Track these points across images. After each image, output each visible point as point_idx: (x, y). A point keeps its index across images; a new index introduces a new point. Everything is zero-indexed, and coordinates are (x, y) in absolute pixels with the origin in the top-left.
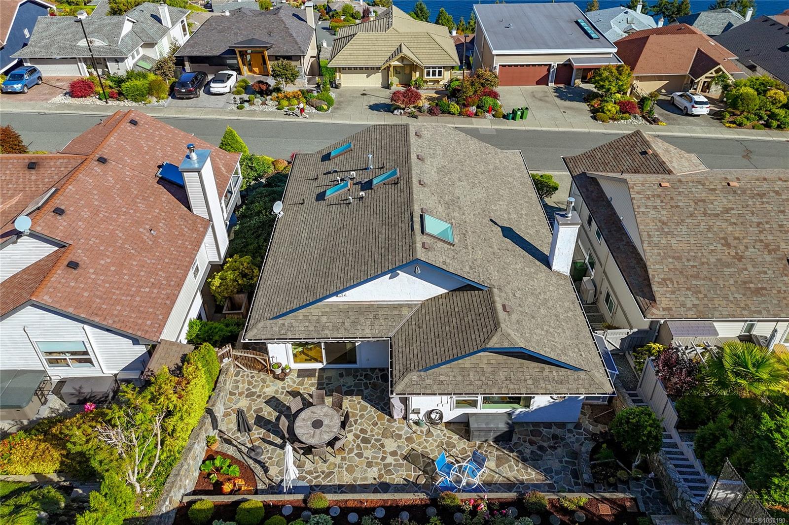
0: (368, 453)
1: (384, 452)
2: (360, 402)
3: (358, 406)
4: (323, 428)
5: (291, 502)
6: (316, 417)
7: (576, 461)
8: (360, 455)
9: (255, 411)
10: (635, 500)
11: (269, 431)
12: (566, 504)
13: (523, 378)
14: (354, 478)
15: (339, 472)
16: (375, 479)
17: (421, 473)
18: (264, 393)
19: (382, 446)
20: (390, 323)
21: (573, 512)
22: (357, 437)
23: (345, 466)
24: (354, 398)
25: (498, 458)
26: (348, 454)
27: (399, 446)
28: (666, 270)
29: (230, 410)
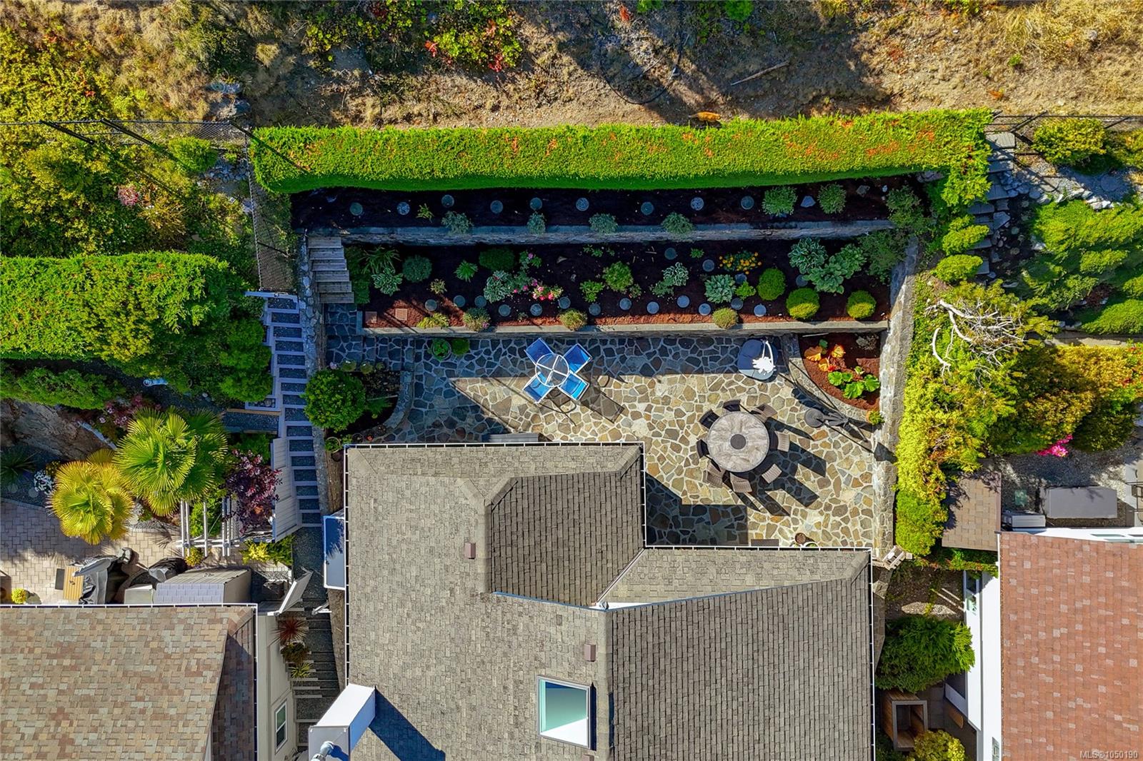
0: (669, 416)
1: (648, 417)
2: (683, 495)
3: (685, 488)
4: (730, 436)
5: (757, 319)
6: (741, 454)
7: (413, 407)
8: (679, 413)
9: (828, 482)
10: (365, 325)
11: (803, 451)
12: (443, 319)
13: (463, 466)
14: (684, 383)
15: (703, 390)
16: (660, 381)
17: (603, 390)
18: (821, 513)
19: (651, 427)
20: (646, 571)
21: (437, 311)
22: (684, 440)
23: (697, 398)
24: (692, 501)
25: (507, 410)
26: (694, 415)
27: (630, 426)
28: (187, 693)
29: (865, 485)
